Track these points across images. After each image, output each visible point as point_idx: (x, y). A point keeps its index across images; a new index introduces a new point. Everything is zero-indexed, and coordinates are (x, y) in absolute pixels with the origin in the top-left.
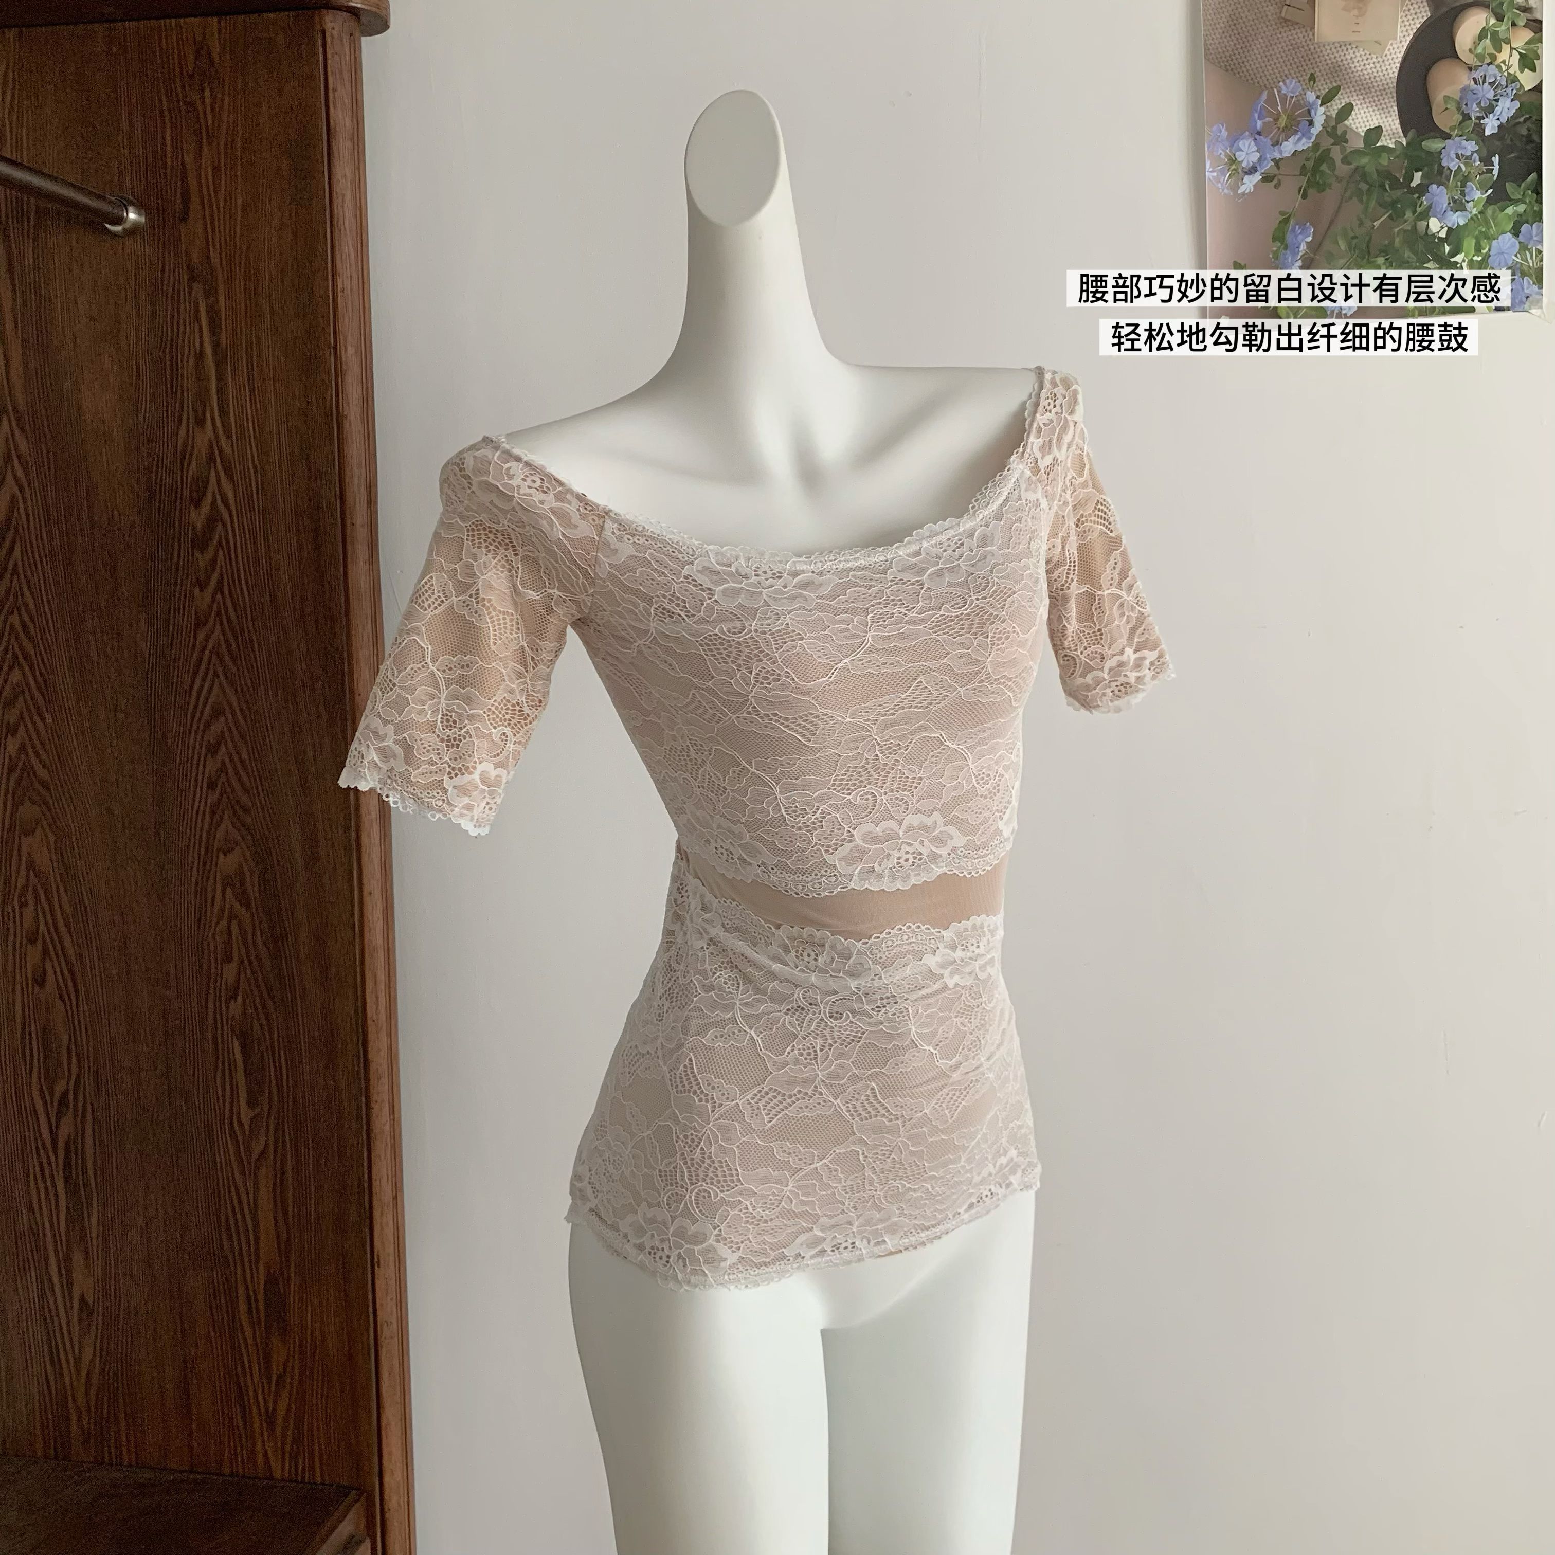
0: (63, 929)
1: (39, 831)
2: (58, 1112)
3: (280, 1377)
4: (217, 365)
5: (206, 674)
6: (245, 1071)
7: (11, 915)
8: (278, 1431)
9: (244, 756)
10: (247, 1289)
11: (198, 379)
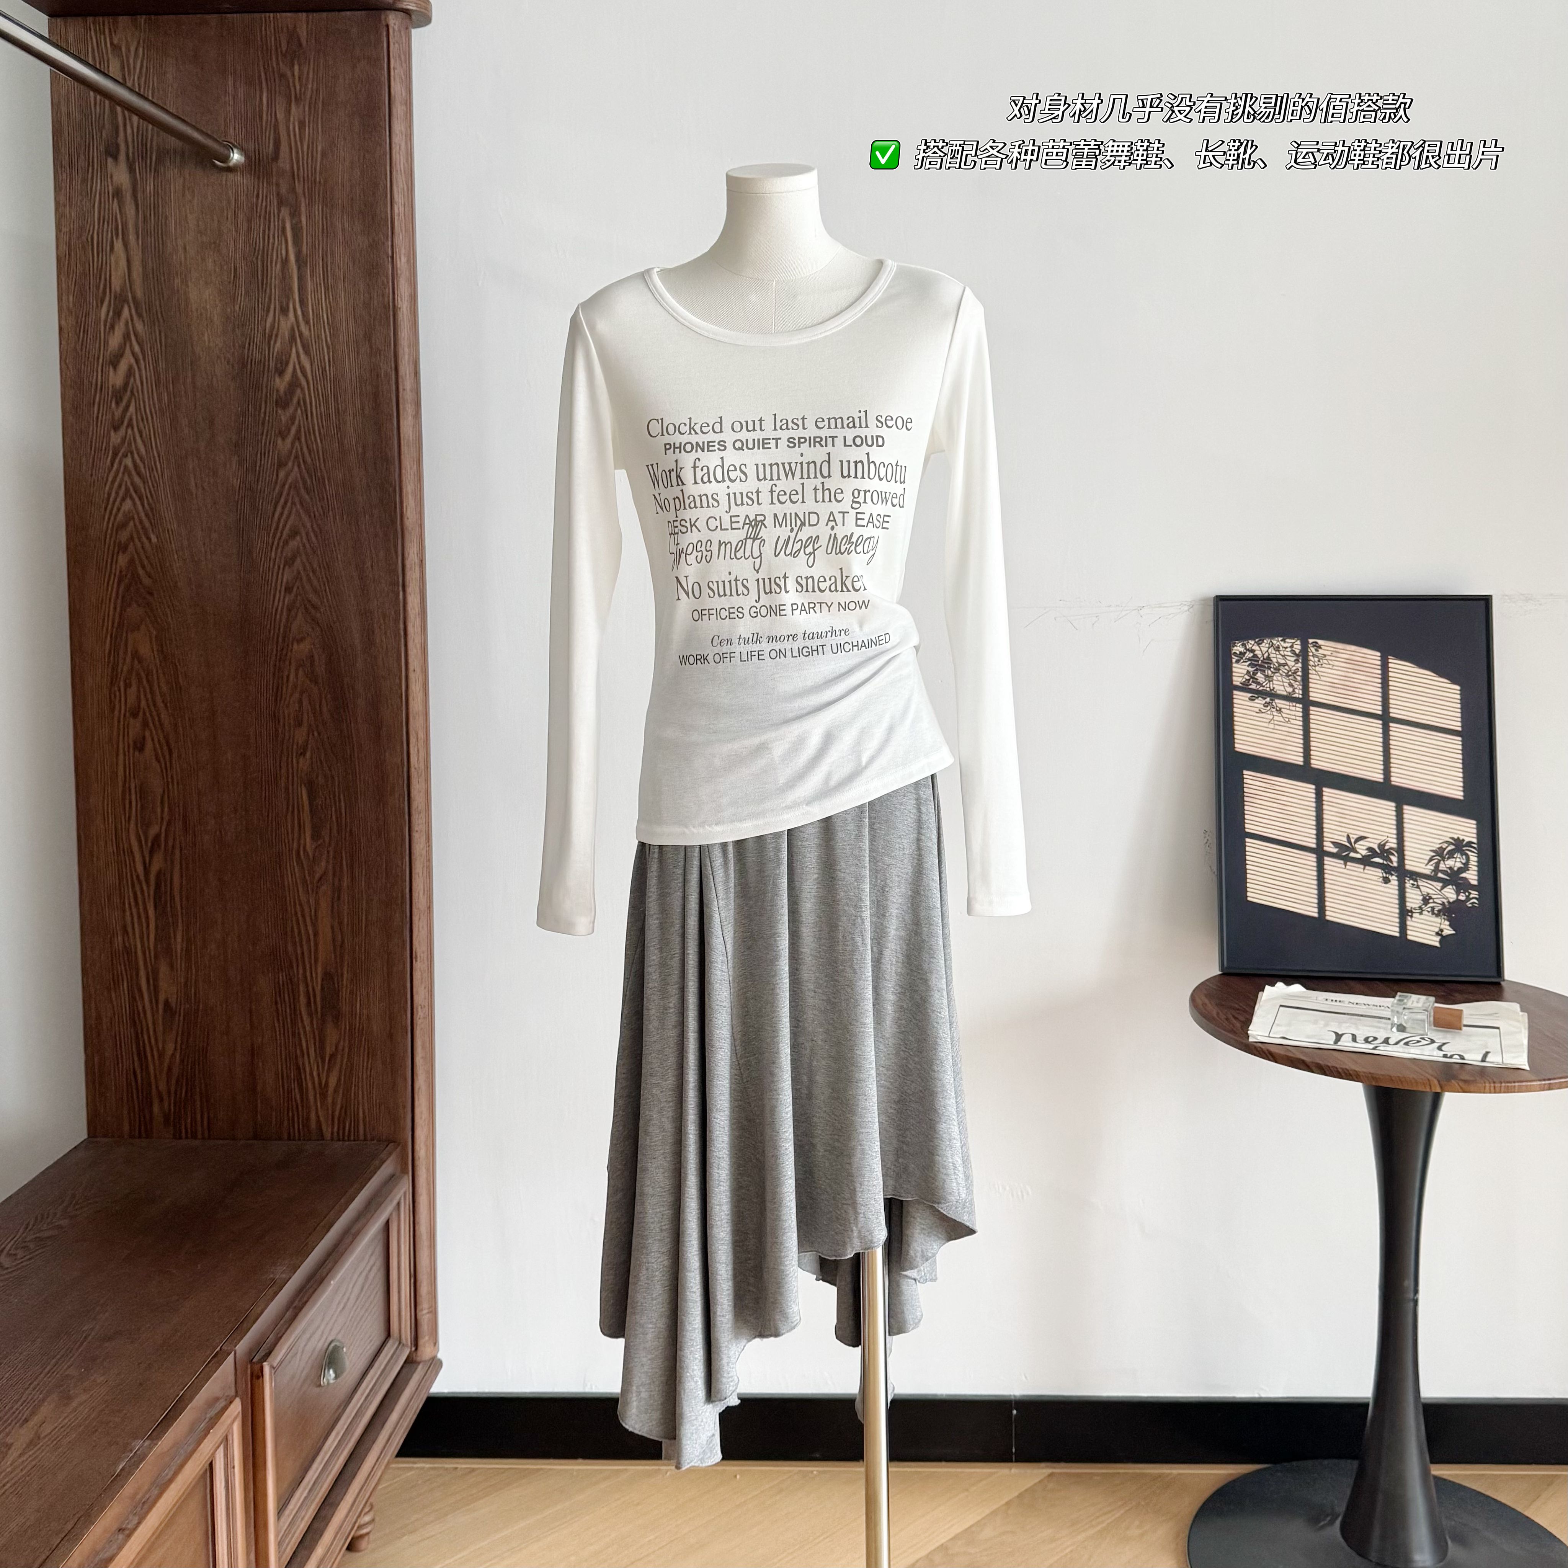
0: (161, 705)
1: (143, 627)
2: (151, 852)
3: (333, 1056)
4: (299, 269)
5: (286, 503)
6: (311, 811)
7: (118, 694)
8: (330, 1100)
9: (315, 566)
10: (307, 986)
11: (284, 278)
